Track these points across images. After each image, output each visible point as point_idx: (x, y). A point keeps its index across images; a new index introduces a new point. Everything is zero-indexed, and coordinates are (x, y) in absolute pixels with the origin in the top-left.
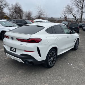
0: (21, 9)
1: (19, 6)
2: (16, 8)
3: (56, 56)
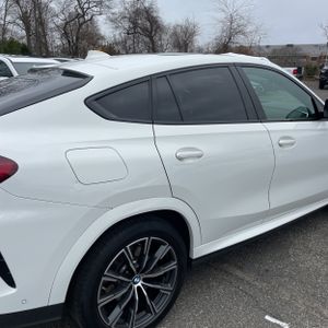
0: (155, 15)
1: (147, 5)
2: (137, 12)
3: (173, 265)
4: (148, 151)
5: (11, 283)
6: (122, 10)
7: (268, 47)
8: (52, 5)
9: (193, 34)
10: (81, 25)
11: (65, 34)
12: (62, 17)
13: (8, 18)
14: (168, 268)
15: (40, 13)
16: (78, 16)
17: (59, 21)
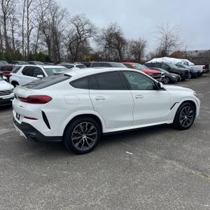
0: (121, 36)
1: (116, 31)
2: (111, 35)
3: (96, 133)
4: (87, 97)
5: (49, 128)
6: (102, 34)
7: (196, 51)
8: (63, 33)
9: (143, 47)
10: (78, 44)
11: (70, 49)
12: (68, 39)
13: (39, 41)
14: (94, 133)
15: (56, 38)
16: (77, 38)
17: (67, 41)
